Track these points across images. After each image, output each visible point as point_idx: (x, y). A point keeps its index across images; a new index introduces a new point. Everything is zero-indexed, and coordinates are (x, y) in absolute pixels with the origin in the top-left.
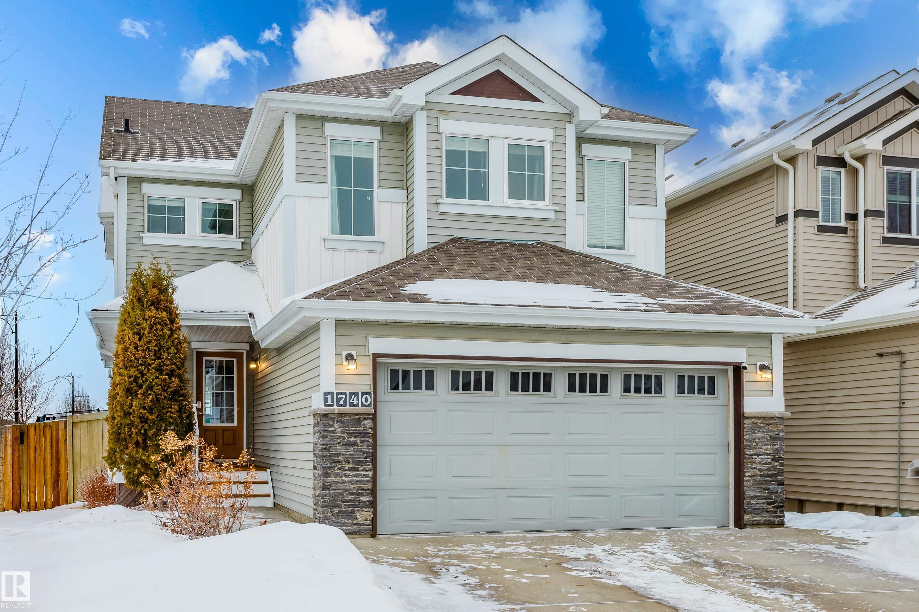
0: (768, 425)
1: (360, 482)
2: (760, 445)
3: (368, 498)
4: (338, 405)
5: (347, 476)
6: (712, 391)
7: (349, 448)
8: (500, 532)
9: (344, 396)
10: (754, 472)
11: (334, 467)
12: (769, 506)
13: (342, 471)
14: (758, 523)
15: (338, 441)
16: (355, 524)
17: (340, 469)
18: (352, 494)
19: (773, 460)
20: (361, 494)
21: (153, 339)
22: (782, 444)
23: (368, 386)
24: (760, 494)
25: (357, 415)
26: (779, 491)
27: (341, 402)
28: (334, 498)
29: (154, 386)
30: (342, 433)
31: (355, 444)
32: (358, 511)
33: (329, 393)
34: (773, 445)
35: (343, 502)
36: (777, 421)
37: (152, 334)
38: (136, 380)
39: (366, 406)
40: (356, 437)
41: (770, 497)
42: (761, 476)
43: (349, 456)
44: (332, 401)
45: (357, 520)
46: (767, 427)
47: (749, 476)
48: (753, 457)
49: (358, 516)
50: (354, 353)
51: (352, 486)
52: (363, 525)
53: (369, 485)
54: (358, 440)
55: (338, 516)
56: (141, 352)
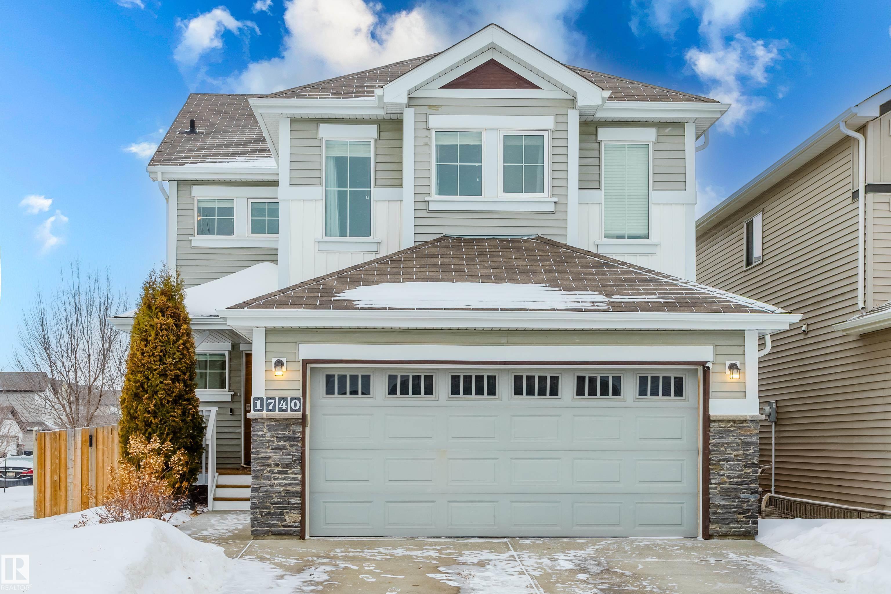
0: (740, 429)
1: (290, 485)
2: (729, 450)
3: (297, 501)
4: (268, 410)
5: (277, 479)
6: (679, 392)
7: (277, 451)
8: (440, 538)
9: (273, 401)
10: (722, 479)
11: (263, 470)
12: (739, 516)
13: (272, 474)
14: (726, 534)
15: (267, 444)
16: (283, 526)
17: (269, 471)
18: (281, 497)
19: (746, 466)
20: (290, 496)
21: (159, 345)
22: (756, 449)
23: (298, 392)
24: (729, 503)
25: (287, 419)
26: (752, 500)
27: (270, 408)
28: (263, 500)
29: (158, 391)
30: (272, 436)
31: (285, 448)
32: (287, 513)
33: (258, 398)
34: (745, 450)
35: (273, 504)
36: (750, 424)
37: (157, 340)
38: (142, 385)
39: (295, 411)
40: (285, 441)
41: (740, 507)
42: (730, 483)
43: (278, 460)
44: (262, 406)
45: (286, 522)
46: (739, 431)
47: (715, 484)
48: (721, 463)
49: (287, 518)
50: (284, 360)
51: (281, 489)
52: (292, 526)
53: (298, 488)
54: (287, 444)
55: (267, 517)
56: (146, 359)
